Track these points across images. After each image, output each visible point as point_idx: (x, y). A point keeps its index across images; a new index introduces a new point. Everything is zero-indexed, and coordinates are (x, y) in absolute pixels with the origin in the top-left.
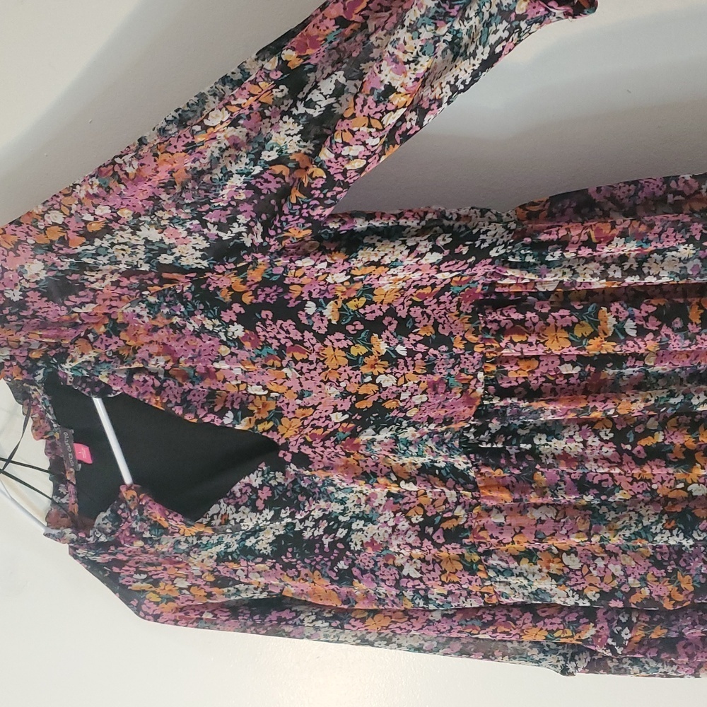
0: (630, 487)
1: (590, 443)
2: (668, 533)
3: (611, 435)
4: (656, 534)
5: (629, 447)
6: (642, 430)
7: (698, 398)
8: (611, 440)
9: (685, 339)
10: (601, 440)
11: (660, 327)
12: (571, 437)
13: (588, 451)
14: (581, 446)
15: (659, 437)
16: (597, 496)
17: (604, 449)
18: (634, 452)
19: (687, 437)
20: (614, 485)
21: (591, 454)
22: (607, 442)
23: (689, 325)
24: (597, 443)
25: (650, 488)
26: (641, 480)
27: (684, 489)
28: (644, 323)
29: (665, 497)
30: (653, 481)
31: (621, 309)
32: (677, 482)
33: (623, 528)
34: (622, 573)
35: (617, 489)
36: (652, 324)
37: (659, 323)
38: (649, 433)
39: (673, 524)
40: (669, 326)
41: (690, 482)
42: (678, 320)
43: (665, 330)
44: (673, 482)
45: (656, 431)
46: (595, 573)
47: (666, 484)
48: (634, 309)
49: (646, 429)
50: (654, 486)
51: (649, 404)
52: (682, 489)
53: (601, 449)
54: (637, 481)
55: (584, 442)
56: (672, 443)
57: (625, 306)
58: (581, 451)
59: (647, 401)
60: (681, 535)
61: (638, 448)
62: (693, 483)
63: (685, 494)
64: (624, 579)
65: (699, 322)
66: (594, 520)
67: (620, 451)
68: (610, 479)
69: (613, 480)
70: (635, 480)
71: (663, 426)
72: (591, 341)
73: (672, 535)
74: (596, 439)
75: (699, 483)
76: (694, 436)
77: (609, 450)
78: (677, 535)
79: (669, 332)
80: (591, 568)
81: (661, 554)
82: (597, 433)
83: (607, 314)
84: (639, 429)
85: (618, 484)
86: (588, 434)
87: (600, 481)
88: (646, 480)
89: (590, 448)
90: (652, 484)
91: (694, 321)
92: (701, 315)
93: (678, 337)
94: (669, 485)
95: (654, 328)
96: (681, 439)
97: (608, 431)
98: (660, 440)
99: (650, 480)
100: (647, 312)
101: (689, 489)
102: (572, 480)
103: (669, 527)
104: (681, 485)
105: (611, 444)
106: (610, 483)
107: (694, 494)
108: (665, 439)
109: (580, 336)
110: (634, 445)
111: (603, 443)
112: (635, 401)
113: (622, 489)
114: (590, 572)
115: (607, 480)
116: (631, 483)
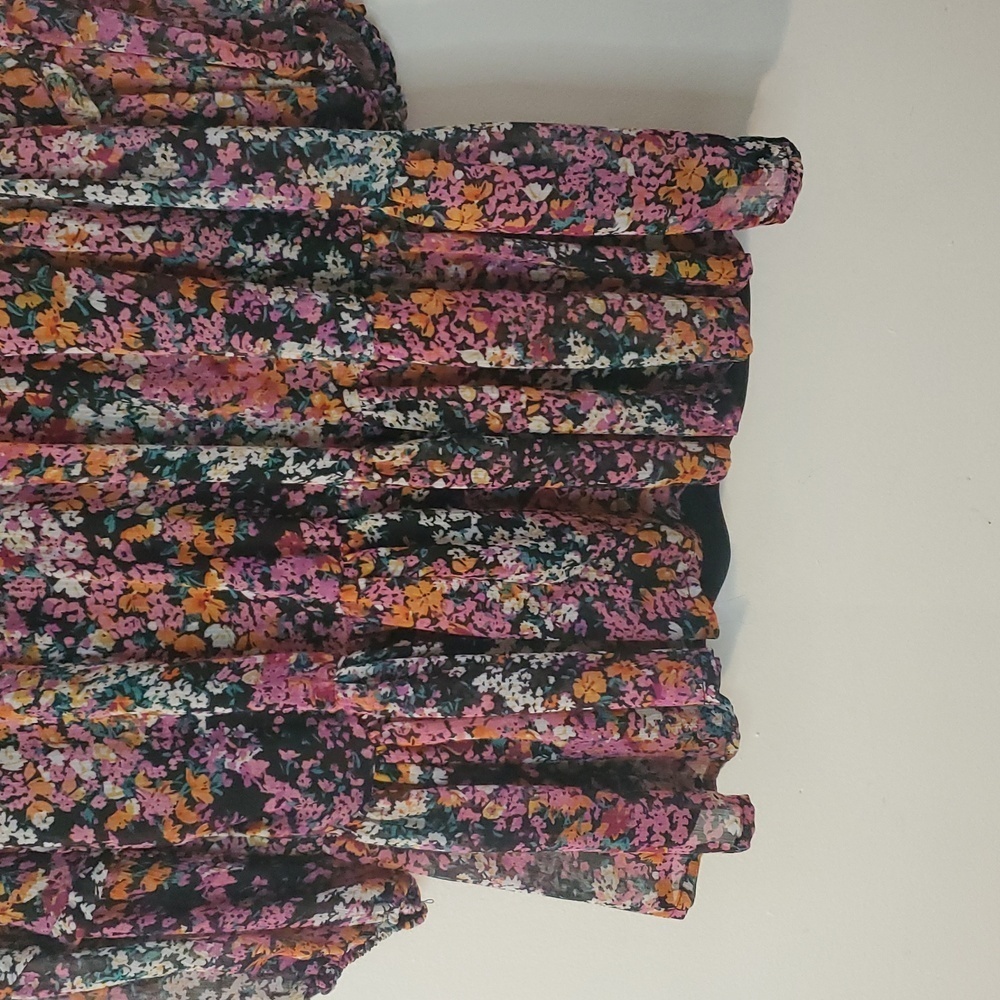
0: (113, 625)
1: (45, 531)
2: (167, 686)
3: (80, 520)
4: (148, 687)
5: (107, 543)
6: (129, 516)
7: (208, 454)
8: (79, 528)
9: (176, 322)
10: (64, 527)
11: (140, 300)
12: (15, 518)
13: (43, 548)
14: (31, 536)
15: (155, 527)
16: (58, 638)
17: (69, 545)
18: (117, 553)
19: (197, 530)
20: (87, 619)
21: (48, 552)
22: (71, 531)
23: (181, 302)
24: (57, 533)
25: (145, 627)
26: (131, 614)
27: (200, 633)
28: (116, 294)
29: (170, 647)
30: (150, 616)
31: (85, 277)
32: (188, 620)
33: (94, 680)
34: (93, 775)
35: (92, 626)
36: (129, 297)
37: (138, 296)
38: (139, 520)
39: (175, 672)
40: (152, 299)
41: (208, 620)
42: (165, 294)
43: (147, 305)
44: (180, 618)
45: (149, 517)
46: (46, 776)
47: (170, 623)
48: (104, 279)
49: (135, 515)
50: (152, 626)
51: (134, 457)
52: (195, 632)
53: (63, 544)
54: (125, 616)
55: (36, 530)
56: (174, 538)
57: (90, 272)
58: (31, 547)
59: (132, 452)
60: (188, 688)
61: (122, 547)
62: (213, 622)
63: (199, 643)
64: (96, 786)
65: (193, 297)
66: (48, 674)
67: (95, 550)
68: (81, 610)
69: (86, 612)
70: (121, 613)
71: (161, 513)
72: (40, 317)
73: (173, 688)
74: (56, 525)
75: (222, 623)
76: (206, 527)
77: (76, 548)
78: (182, 688)
79: (153, 308)
80: (40, 768)
81: (160, 740)
82: (57, 515)
83: (64, 282)
84: (124, 514)
85: (93, 618)
86: (43, 516)
87: (65, 614)
88: (139, 615)
89: (45, 542)
90: (148, 621)
91: (187, 296)
92: (197, 290)
93: (166, 319)
94: (175, 625)
95: (132, 302)
96: (188, 531)
97: (75, 513)
98: (156, 532)
99: (144, 615)
100: (121, 283)
101: (207, 635)
102: (19, 611)
103: (170, 677)
104: (194, 626)
105: (79, 535)
106: (81, 615)
107: (215, 645)
108: (163, 531)
109: (23, 306)
110: (116, 542)
111: (66, 534)
112: (113, 451)
113: (99, 627)
114: (38, 775)
115: (75, 612)
116: (115, 619)
